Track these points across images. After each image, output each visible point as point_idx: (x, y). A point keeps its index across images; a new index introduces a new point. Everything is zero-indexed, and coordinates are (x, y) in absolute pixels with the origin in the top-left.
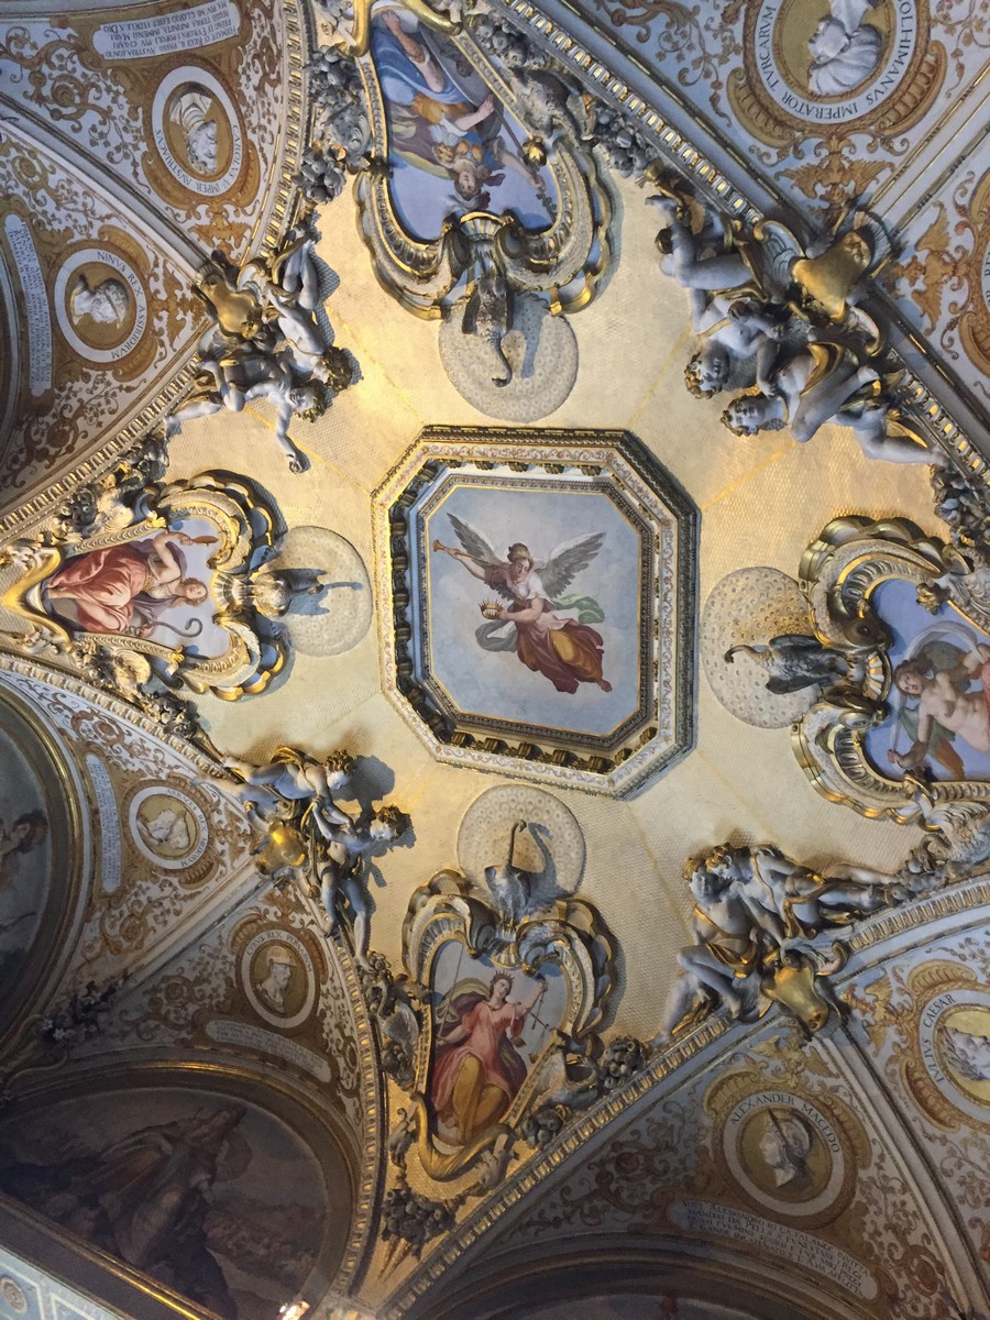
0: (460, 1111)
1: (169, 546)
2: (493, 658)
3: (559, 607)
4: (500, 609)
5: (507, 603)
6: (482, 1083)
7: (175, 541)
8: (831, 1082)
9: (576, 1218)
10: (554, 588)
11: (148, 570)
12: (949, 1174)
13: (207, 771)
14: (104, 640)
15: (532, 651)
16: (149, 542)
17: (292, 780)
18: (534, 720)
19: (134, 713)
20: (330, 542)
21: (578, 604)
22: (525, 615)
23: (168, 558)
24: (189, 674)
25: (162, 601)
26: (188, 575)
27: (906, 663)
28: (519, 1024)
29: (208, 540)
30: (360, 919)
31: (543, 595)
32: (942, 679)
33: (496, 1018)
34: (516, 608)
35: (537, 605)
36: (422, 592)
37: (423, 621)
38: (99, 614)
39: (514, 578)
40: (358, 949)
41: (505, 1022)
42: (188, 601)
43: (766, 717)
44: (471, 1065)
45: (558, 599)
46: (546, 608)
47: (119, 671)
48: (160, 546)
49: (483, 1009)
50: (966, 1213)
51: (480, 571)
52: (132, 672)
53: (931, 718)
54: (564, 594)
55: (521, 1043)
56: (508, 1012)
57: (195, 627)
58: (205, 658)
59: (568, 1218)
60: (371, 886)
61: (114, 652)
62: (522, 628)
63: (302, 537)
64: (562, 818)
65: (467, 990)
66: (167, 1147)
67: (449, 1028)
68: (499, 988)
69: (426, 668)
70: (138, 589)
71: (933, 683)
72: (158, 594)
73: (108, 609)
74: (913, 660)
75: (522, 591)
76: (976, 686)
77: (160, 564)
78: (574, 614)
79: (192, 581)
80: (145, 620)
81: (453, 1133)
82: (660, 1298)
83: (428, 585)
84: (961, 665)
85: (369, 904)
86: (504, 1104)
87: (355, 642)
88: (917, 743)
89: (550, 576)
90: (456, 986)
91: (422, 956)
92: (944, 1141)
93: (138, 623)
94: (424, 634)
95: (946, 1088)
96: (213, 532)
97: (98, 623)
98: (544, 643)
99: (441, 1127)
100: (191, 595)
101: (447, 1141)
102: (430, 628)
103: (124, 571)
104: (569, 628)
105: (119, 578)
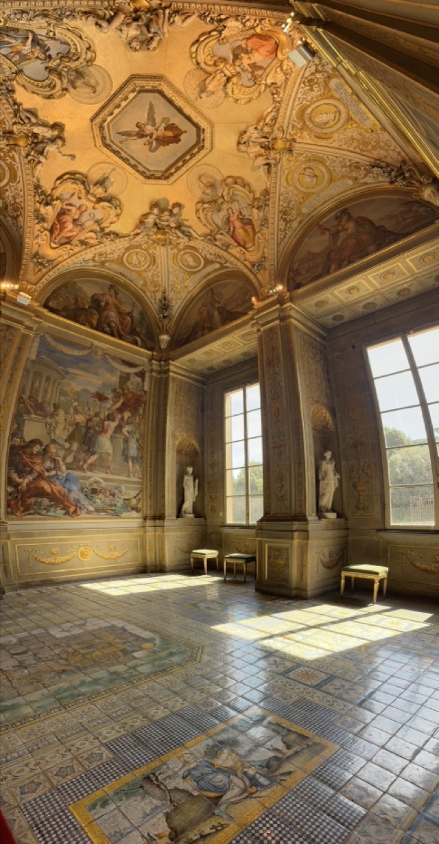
0: (247, 240)
1: (67, 205)
2: (158, 152)
3: (159, 127)
4: (148, 141)
5: (148, 138)
6: (246, 231)
7: (67, 202)
8: (304, 155)
9: (287, 232)
10: (154, 125)
11: (68, 214)
12: (341, 145)
13: (130, 240)
14: (78, 238)
15: (164, 141)
16: (62, 208)
17: (148, 222)
18: (179, 155)
19: (102, 245)
20: (99, 166)
21: (162, 122)
22: (154, 136)
23: (69, 207)
24: (103, 226)
25: (79, 217)
26: (78, 206)
27: (233, 60)
28: (241, 213)
29: (73, 195)
30: (191, 231)
31: (153, 128)
32: (242, 55)
33: (235, 217)
34: (151, 137)
35: (155, 132)
36: (129, 155)
37: (136, 161)
38: (70, 234)
39: (143, 131)
40: (197, 237)
41: (238, 216)
42: (84, 211)
43: (220, 101)
44: (241, 231)
45: (157, 126)
46: (157, 130)
47: (88, 240)
48: (65, 207)
49: (231, 219)
50: (351, 149)
51: (135, 137)
52: (91, 238)
53: (249, 65)
54: (157, 122)
55: (245, 216)
56: (236, 214)
57: (92, 215)
58: (102, 219)
59: (286, 234)
60: (186, 223)
61: (82, 238)
62: (157, 139)
63: (91, 172)
64: (205, 167)
65: (225, 219)
66: (206, 308)
67: (229, 230)
68: (230, 212)
69: (148, 170)
70: (71, 220)
71: (242, 58)
72: (76, 217)
73: (71, 231)
74: (234, 57)
75: (148, 132)
76: (249, 49)
77: (69, 210)
78: (163, 125)
79: (80, 207)
80: (80, 225)
81: (250, 245)
82: (316, 227)
83: (128, 152)
84: (243, 48)
85: (190, 227)
86: (253, 229)
87: (127, 180)
88: (251, 72)
89: (150, 123)
90: (222, 221)
91: (210, 223)
92: (334, 141)
93: (80, 227)
94: (140, 163)
95: (325, 131)
96: (72, 192)
97: (72, 236)
98: (164, 138)
99: (247, 246)
100: (83, 209)
101: (251, 247)
102: (140, 161)
103: (64, 220)
104: (166, 129)
105: (65, 222)
